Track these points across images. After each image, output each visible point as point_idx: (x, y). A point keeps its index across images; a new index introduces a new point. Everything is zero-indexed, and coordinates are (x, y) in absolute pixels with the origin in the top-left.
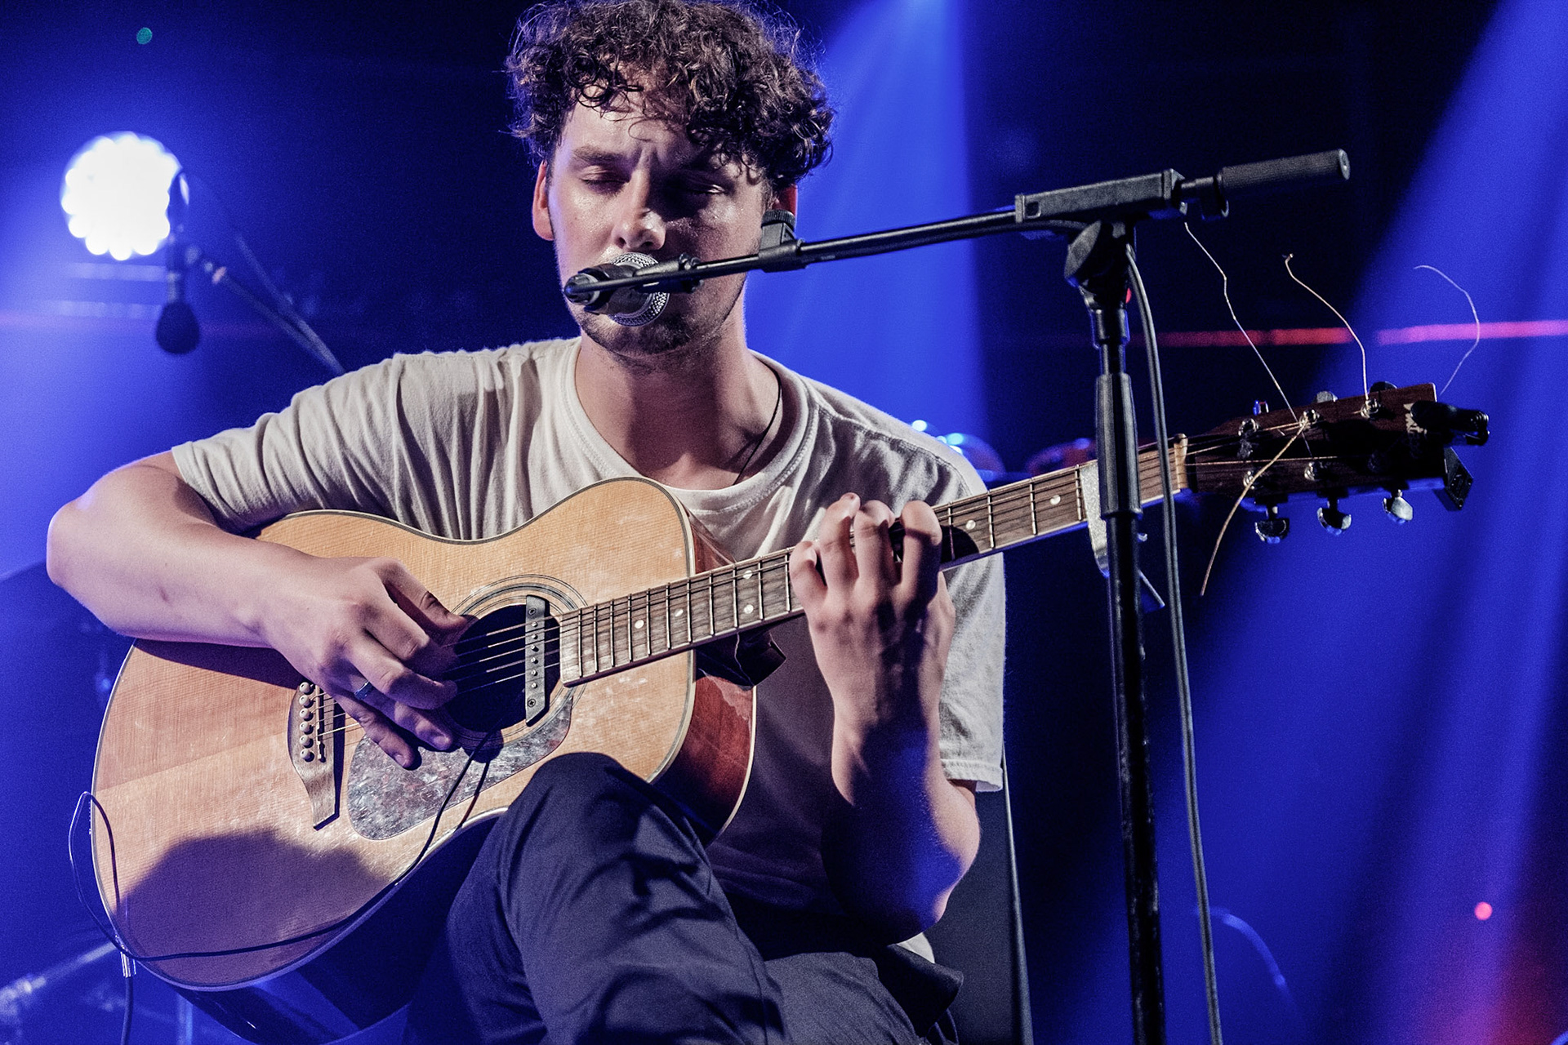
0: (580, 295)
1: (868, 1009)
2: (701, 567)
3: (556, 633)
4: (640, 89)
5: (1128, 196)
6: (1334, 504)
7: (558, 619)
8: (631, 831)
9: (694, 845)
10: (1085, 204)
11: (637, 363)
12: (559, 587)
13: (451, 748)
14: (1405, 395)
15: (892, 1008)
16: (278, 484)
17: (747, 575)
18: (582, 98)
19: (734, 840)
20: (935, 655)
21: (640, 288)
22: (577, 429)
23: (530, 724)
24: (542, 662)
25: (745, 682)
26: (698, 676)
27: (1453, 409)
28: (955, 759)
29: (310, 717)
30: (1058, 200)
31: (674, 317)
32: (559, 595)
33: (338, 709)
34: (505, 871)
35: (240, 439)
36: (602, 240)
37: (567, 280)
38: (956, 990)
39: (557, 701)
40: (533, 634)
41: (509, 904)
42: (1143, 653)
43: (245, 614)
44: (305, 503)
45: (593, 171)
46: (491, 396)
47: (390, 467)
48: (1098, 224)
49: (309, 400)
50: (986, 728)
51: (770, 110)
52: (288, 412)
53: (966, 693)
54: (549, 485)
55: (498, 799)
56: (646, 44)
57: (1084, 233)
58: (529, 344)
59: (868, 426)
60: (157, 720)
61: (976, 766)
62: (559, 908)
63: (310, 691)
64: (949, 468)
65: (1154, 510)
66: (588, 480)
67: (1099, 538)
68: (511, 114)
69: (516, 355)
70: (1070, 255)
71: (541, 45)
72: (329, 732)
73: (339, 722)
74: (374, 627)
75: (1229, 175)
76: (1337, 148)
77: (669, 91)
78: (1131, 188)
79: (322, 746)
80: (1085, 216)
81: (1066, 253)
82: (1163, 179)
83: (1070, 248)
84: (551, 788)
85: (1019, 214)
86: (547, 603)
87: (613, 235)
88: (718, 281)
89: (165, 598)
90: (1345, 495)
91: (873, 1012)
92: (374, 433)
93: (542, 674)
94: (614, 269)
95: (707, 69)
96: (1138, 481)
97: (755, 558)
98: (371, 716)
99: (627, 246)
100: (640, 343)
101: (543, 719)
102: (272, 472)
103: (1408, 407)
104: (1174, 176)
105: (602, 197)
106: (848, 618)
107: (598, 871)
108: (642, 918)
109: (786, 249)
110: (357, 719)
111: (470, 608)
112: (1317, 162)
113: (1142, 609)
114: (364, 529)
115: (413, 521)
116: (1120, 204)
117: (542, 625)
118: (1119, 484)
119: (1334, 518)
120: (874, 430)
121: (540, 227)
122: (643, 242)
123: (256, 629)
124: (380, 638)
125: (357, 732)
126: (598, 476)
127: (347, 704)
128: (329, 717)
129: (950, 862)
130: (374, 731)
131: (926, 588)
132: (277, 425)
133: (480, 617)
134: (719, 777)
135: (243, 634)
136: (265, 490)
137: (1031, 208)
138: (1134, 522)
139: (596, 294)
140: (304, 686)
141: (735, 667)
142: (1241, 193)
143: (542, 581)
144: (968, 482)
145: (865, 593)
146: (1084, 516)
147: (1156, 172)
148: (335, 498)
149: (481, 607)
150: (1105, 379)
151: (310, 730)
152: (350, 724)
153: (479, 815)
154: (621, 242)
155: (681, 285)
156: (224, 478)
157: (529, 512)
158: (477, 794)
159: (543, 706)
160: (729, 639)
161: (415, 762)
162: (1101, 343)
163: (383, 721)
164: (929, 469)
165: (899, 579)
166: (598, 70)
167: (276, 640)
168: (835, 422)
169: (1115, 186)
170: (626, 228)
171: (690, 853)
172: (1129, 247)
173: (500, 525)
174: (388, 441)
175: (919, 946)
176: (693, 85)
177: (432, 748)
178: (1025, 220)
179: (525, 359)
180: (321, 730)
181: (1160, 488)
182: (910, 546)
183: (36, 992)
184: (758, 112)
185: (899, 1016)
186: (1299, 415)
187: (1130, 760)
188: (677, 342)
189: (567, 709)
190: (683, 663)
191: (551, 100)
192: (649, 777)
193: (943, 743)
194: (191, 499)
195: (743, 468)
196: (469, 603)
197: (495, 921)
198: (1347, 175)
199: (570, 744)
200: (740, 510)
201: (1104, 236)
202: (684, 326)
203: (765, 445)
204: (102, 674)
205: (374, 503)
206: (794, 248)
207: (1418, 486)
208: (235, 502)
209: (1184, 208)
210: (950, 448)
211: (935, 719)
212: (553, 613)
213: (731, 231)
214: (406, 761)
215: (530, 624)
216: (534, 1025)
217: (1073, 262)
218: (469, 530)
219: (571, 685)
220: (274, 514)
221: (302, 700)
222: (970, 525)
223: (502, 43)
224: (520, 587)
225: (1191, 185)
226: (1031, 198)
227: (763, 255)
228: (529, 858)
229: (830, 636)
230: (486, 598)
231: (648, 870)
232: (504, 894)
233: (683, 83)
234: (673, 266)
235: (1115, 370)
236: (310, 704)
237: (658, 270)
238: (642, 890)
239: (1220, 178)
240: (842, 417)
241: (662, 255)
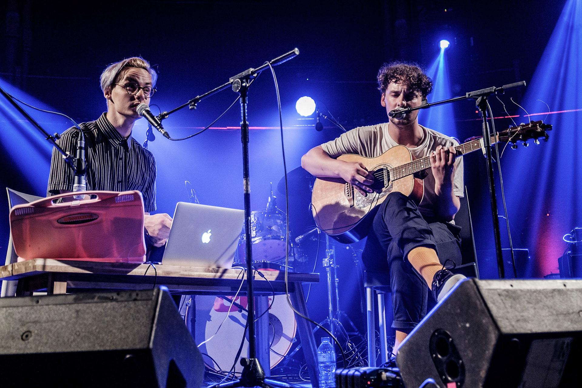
0: (391, 115)
1: (446, 233)
2: (413, 160)
3: (389, 173)
4: (402, 80)
5: (486, 91)
6: (525, 142)
7: (389, 170)
8: (406, 205)
9: (415, 206)
10: (479, 93)
11: (400, 127)
12: (388, 165)
13: (373, 192)
14: (537, 122)
15: (450, 233)
16: (339, 150)
17: (422, 161)
18: (392, 82)
19: (421, 206)
20: (453, 173)
21: (401, 113)
22: (389, 138)
23: (386, 188)
24: (387, 177)
25: (422, 179)
26: (414, 178)
27: (546, 124)
28: (456, 192)
29: (348, 189)
30: (474, 93)
31: (408, 118)
32: (389, 166)
33: (353, 187)
34: (383, 212)
35: (332, 143)
36: (395, 106)
37: (389, 112)
38: (461, 229)
39: (390, 184)
40: (385, 173)
41: (385, 217)
42: (493, 170)
43: (336, 172)
44: (343, 153)
45: (393, 94)
46: (374, 132)
47: (358, 147)
48: (481, 97)
49: (343, 135)
50: (461, 187)
51: (424, 83)
52: (340, 138)
53: (458, 181)
54: (385, 148)
55: (381, 201)
56: (403, 72)
57: (479, 98)
58: (380, 124)
59: (439, 136)
60: (322, 191)
61: (459, 193)
62: (393, 218)
63: (347, 184)
64: (453, 143)
65: (494, 146)
66: (391, 147)
67: (484, 151)
68: (378, 85)
69: (378, 126)
70: (477, 102)
71: (383, 73)
72: (351, 191)
73: (353, 189)
74: (359, 172)
75: (504, 87)
76: (523, 81)
77: (407, 80)
78: (487, 90)
79: (350, 194)
80: (479, 96)
81: (476, 102)
82: (492, 88)
83: (476, 101)
84: (390, 198)
85: (467, 96)
86: (387, 167)
87: (397, 104)
88: (414, 111)
89: (322, 170)
90: (527, 141)
91: (447, 234)
92: (355, 142)
93: (387, 179)
94: (397, 111)
95: (414, 76)
96: (491, 141)
97: (423, 158)
98: (359, 188)
99: (400, 106)
100: (402, 124)
101: (388, 187)
102: (338, 148)
103: (538, 124)
104: (494, 87)
105: (395, 98)
106: (439, 166)
107: (400, 211)
108: (408, 219)
109: (426, 105)
110: (356, 189)
111: (373, 169)
112: (520, 83)
113: (492, 163)
114: (355, 157)
115: (362, 155)
116: (485, 93)
117: (386, 171)
118: (487, 142)
119: (526, 145)
120: (440, 137)
121: (383, 104)
122: (403, 106)
123: (338, 175)
124: (360, 174)
125: (356, 191)
126: (393, 146)
127: (354, 186)
128: (351, 189)
129: (456, 208)
130: (359, 191)
131: (453, 161)
132: (338, 140)
133: (375, 171)
134: (419, 195)
135: (336, 175)
136: (337, 151)
137: (469, 95)
138: (490, 148)
139: (394, 114)
140: (346, 184)
141: (420, 177)
142: (507, 90)
143: (386, 164)
144: (456, 144)
145: (443, 163)
146: (481, 147)
147: (491, 87)
148: (349, 152)
149: (376, 169)
150: (484, 123)
151: (348, 191)
152: (355, 189)
153: (378, 204)
154: (399, 105)
155: (408, 112)
156: (330, 149)
157: (382, 153)
158: (378, 200)
159: (388, 185)
160: (419, 172)
161: (366, 196)
162: (483, 117)
163: (361, 189)
164: (450, 143)
165: (449, 161)
166: (395, 77)
167: (342, 176)
168: (433, 136)
169: (484, 90)
170: (400, 103)
171: (415, 208)
172: (487, 100)
173: (377, 155)
174: (357, 142)
175: (453, 222)
176: (411, 79)
177: (369, 193)
178: (468, 97)
179: (380, 127)
180: (350, 191)
181: (495, 141)
182: (451, 155)
183: (302, 238)
184: (422, 83)
185: (452, 235)
186: (518, 127)
187: (492, 188)
188: (408, 123)
189: (392, 185)
190: (412, 176)
191: (385, 83)
192: (408, 196)
193: (454, 190)
194: (325, 152)
195: (418, 145)
196: (373, 168)
197: (382, 221)
198: (525, 85)
199: (393, 190)
200: (418, 152)
201: (482, 99)
202: (409, 120)
203: (422, 140)
204: (310, 185)
205: (355, 152)
206: (428, 104)
207: (541, 138)
208: (332, 154)
209: (496, 93)
210: (452, 139)
211: (453, 185)
212: (388, 169)
213: (417, 104)
214: (365, 195)
215: (384, 171)
216: (391, 238)
217: (477, 104)
218: (372, 156)
219: (392, 181)
220: (339, 155)
221: (346, 186)
222: (461, 150)
223: (376, 73)
224: (382, 165)
225: (497, 89)
226: (469, 93)
227: (422, 106)
228: (388, 209)
229: (436, 170)
230: (376, 167)
231: (409, 210)
232: (383, 216)
233: (410, 78)
234: (407, 109)
235: (485, 122)
236: (348, 187)
237: (404, 110)
238: (409, 214)
239: (502, 87)
240: (434, 135)
241: (405, 108)
